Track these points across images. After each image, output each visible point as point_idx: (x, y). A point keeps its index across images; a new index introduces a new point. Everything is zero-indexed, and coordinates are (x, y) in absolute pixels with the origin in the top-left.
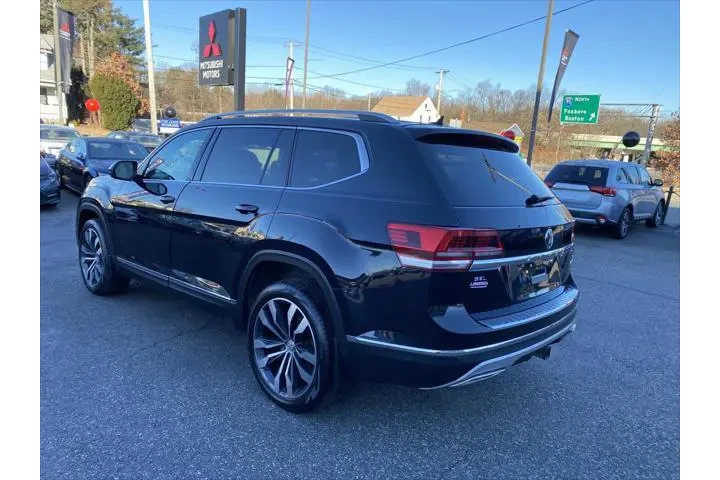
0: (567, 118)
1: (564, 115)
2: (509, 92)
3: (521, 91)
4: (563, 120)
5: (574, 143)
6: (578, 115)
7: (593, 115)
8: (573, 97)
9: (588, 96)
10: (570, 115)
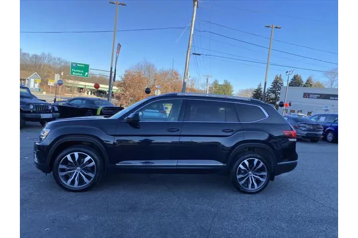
0: (74, 73)
1: (72, 72)
2: (28, 55)
3: (35, 55)
4: (72, 74)
5: (67, 85)
6: (80, 73)
7: (87, 73)
8: (77, 64)
9: (83, 64)
10: (76, 72)
